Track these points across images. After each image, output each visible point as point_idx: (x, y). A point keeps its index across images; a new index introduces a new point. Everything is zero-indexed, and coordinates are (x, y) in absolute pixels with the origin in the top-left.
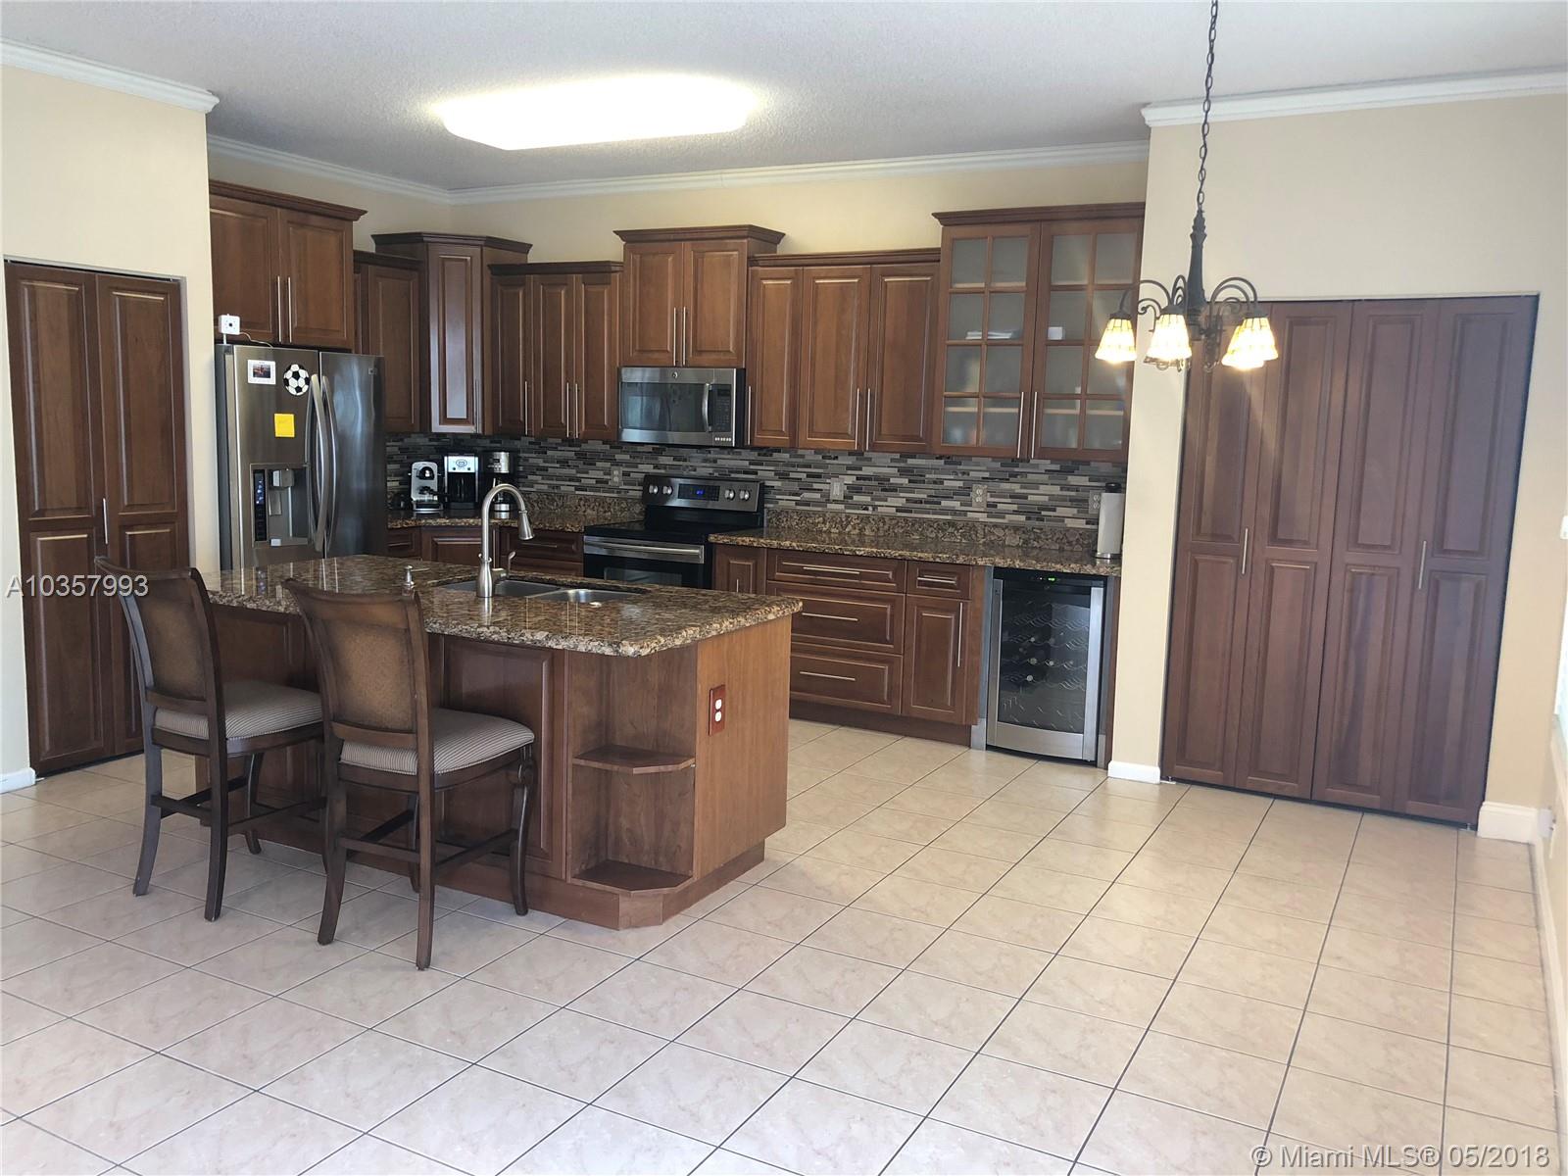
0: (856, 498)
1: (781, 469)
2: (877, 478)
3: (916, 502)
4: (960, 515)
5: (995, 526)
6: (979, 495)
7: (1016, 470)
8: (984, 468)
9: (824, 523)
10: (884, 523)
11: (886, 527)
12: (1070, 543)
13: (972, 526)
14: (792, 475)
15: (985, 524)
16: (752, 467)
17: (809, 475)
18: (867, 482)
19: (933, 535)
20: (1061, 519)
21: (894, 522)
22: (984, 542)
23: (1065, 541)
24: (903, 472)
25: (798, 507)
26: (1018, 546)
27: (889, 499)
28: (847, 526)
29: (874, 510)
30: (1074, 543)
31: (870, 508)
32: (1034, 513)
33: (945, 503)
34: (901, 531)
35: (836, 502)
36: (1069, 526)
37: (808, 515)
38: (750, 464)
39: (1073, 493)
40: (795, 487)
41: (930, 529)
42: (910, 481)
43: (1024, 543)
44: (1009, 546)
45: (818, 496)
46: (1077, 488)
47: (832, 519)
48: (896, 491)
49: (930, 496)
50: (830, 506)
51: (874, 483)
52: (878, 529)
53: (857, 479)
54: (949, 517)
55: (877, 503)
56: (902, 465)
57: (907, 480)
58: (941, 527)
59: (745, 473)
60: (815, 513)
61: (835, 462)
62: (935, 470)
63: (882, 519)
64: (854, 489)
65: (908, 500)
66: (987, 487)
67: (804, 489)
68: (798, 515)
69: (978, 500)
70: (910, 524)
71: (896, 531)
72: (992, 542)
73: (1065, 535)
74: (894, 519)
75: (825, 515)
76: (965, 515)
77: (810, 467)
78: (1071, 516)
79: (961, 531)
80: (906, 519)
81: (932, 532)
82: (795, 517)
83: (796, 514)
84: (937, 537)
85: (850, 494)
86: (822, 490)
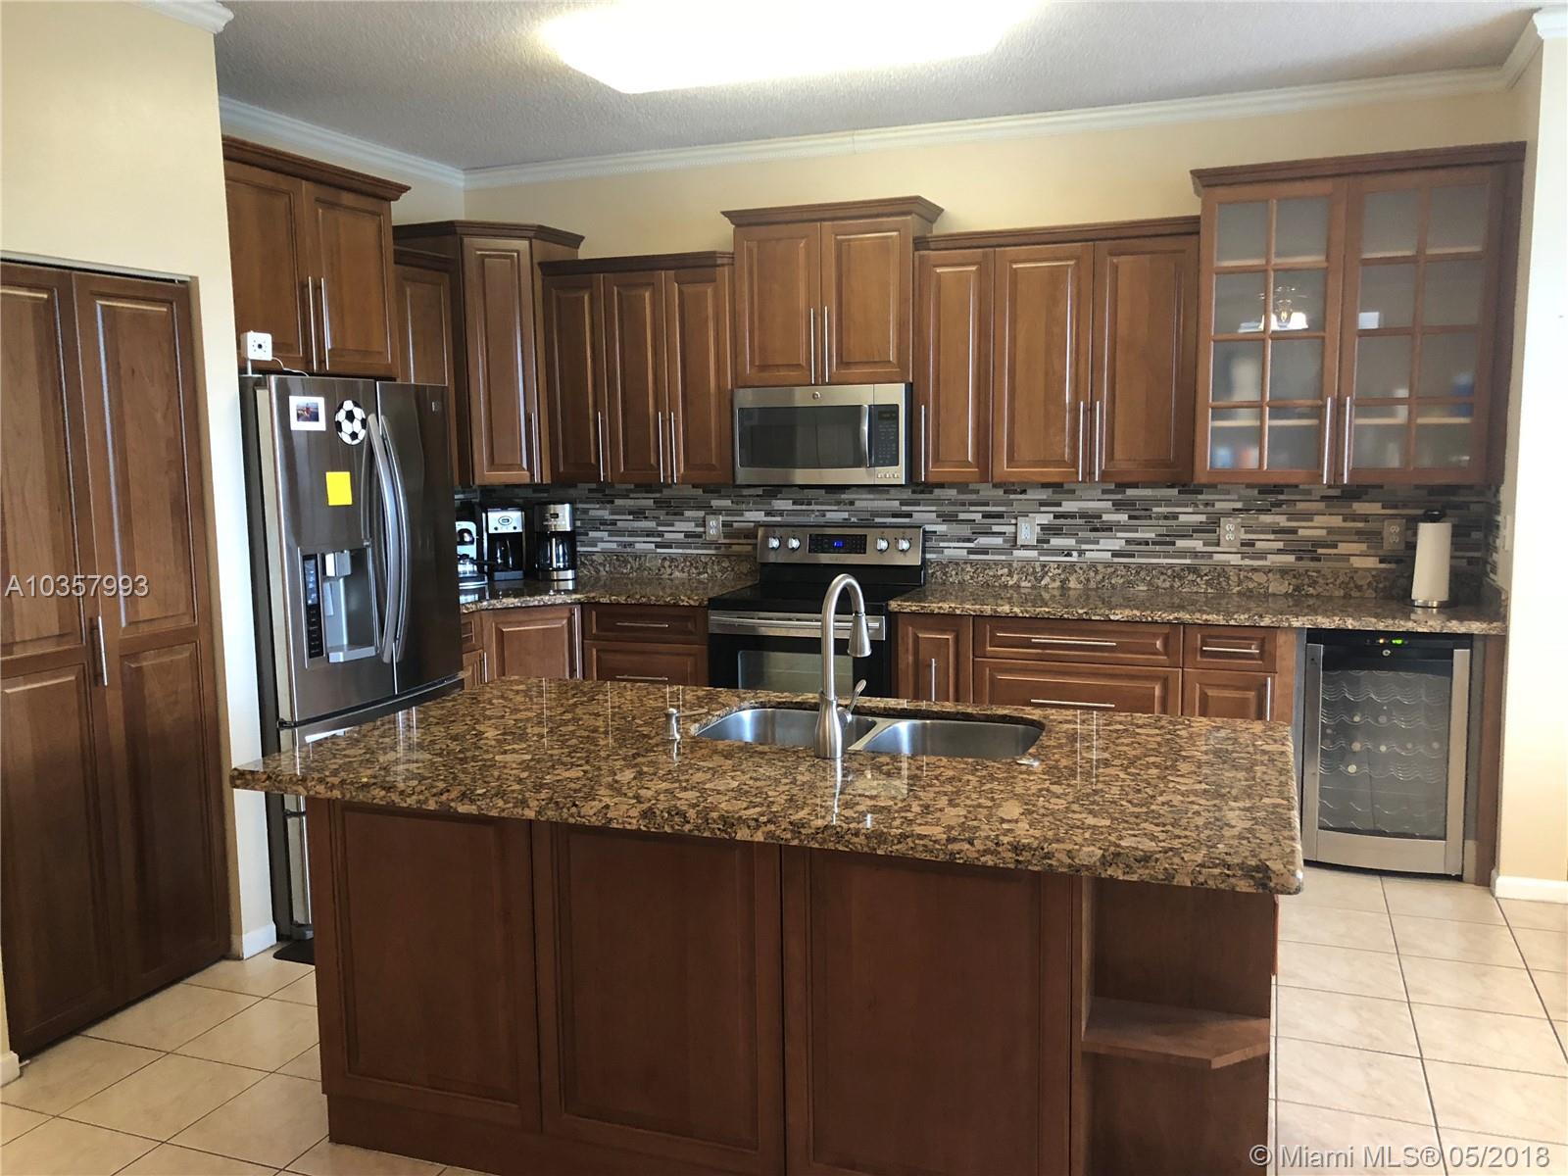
0: (1055, 542)
1: (947, 509)
2: (1083, 515)
3: (1140, 544)
4: (1202, 557)
5: (1255, 570)
6: (1230, 531)
7: (1281, 497)
8: (1236, 498)
9: (1010, 574)
10: (1096, 572)
11: (1099, 577)
12: (1359, 588)
13: (1222, 571)
14: (962, 516)
15: (1239, 568)
16: (904, 508)
17: (986, 516)
18: (1069, 521)
19: (1167, 584)
20: (1346, 557)
21: (1110, 570)
22: (1239, 592)
23: (1352, 585)
24: (1118, 506)
25: (972, 557)
26: (1286, 595)
27: (1101, 541)
28: (1043, 578)
29: (1080, 556)
30: (1365, 587)
31: (1075, 554)
32: (1308, 551)
33: (1181, 543)
34: (1122, 580)
35: (1025, 547)
36: (1355, 566)
37: (987, 565)
38: (901, 504)
39: (1360, 525)
40: (966, 531)
41: (1162, 578)
42: (1130, 517)
43: (1294, 590)
44: (1274, 595)
45: (999, 541)
46: (1365, 518)
47: (1021, 571)
48: (1111, 530)
49: (1160, 535)
50: (1017, 553)
51: (1079, 521)
52: (1088, 580)
53: (1055, 517)
54: (1188, 561)
55: (1084, 547)
56: (1119, 497)
57: (1127, 516)
58: (1178, 574)
59: (895, 516)
60: (996, 563)
61: (1023, 496)
62: (1168, 502)
63: (1093, 566)
64: (1048, 530)
65: (1128, 542)
66: (1239, 520)
67: (980, 533)
68: (972, 567)
69: (1229, 537)
70: (1133, 572)
71: (1113, 582)
72: (1251, 591)
73: (1352, 578)
74: (1109, 566)
75: (1011, 565)
76: (1211, 557)
77: (986, 504)
78: (1358, 553)
79: (1207, 578)
80: (1126, 566)
81: (1164, 580)
82: (969, 569)
83: (969, 566)
84: (1172, 587)
85: (1047, 537)
86: (1005, 533)
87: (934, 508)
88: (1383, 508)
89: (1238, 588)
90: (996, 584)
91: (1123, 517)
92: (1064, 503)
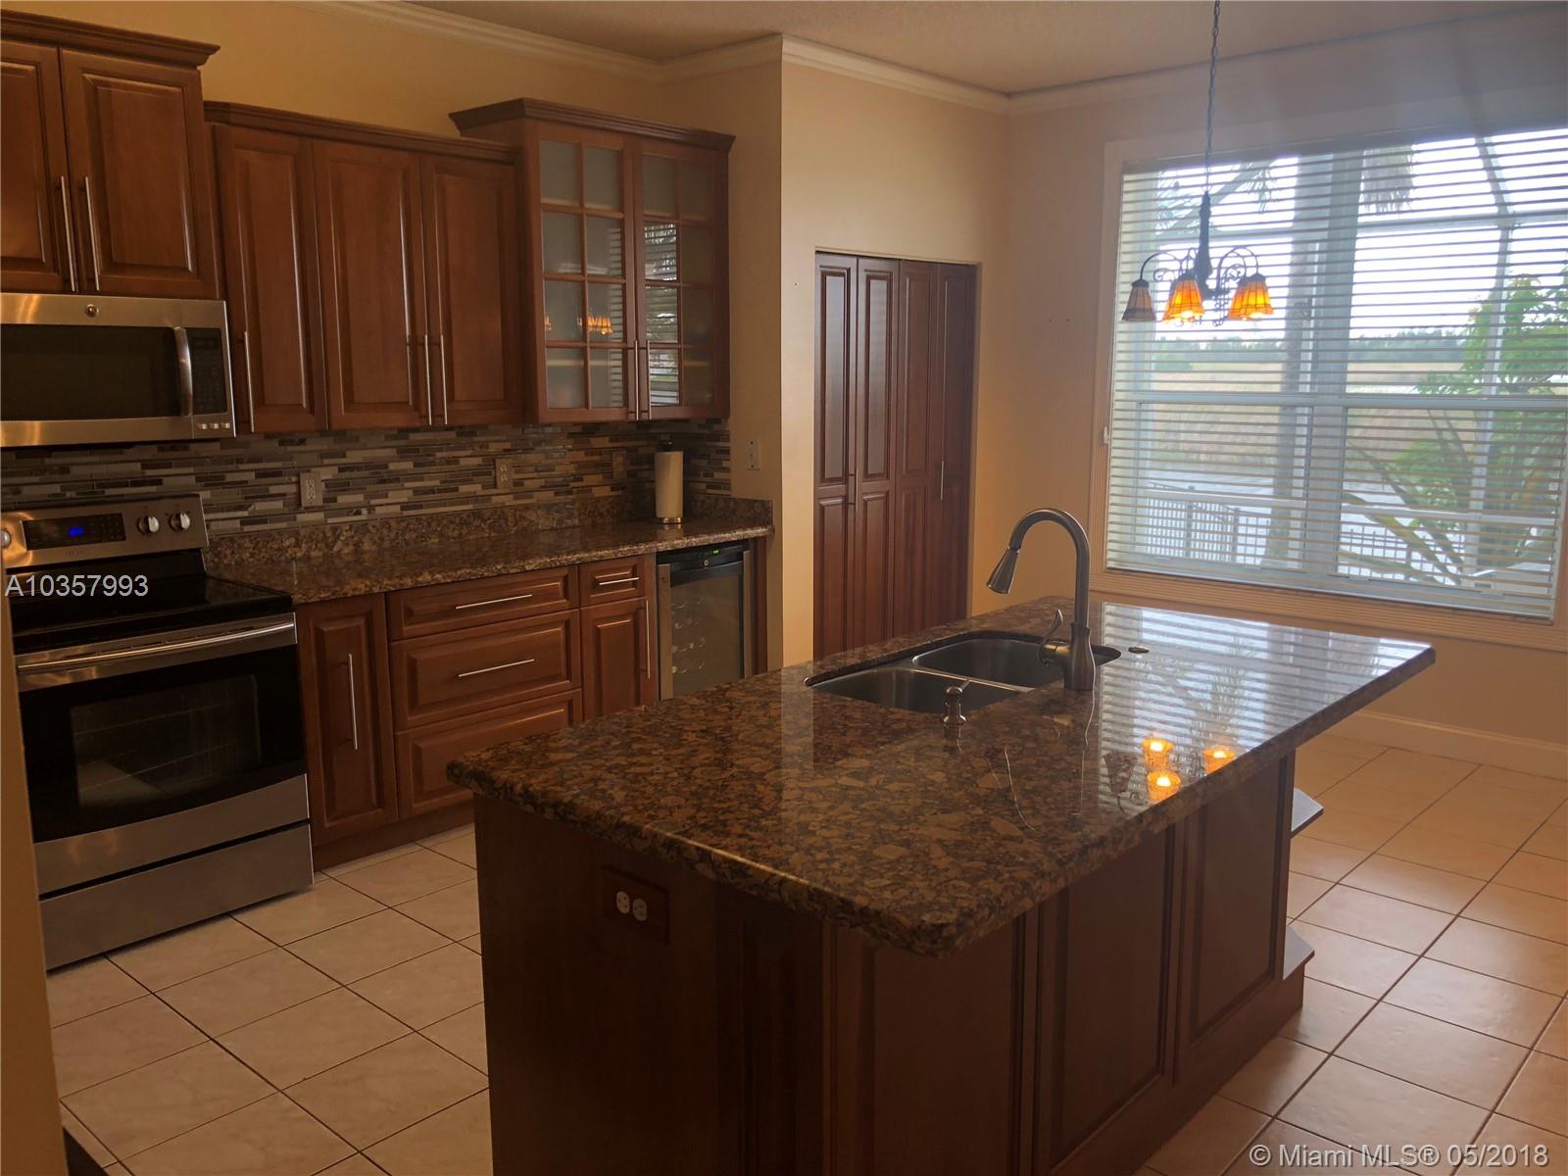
0: (344, 499)
1: (210, 469)
2: (368, 465)
3: (426, 493)
4: (483, 501)
5: (527, 508)
6: (504, 472)
7: (539, 436)
8: (504, 438)
9: (298, 545)
10: (390, 529)
11: (393, 535)
12: (601, 514)
13: (500, 512)
14: (229, 478)
15: (515, 508)
16: (149, 472)
17: (261, 474)
18: (355, 474)
19: (457, 532)
20: (590, 488)
21: (403, 525)
22: (516, 532)
23: (597, 514)
24: (404, 453)
25: (247, 528)
26: (552, 529)
27: (390, 493)
28: (335, 542)
29: (369, 513)
30: (605, 513)
31: (364, 511)
32: (562, 487)
33: (464, 489)
34: (414, 536)
35: (310, 509)
36: (596, 495)
37: (269, 536)
38: (144, 467)
39: (596, 458)
40: (235, 496)
41: (451, 527)
42: (416, 465)
43: (558, 524)
45: (278, 505)
46: (600, 451)
47: (310, 538)
48: (397, 480)
49: (444, 482)
50: (301, 517)
51: (365, 473)
52: (382, 539)
53: (341, 470)
54: (470, 507)
55: (373, 502)
56: (403, 443)
57: (412, 463)
58: (464, 521)
59: (136, 484)
60: (280, 532)
61: (302, 448)
62: (446, 445)
63: (386, 522)
64: (334, 487)
65: (416, 491)
66: (510, 460)
67: (253, 497)
68: (250, 541)
69: (502, 479)
70: (425, 524)
71: (407, 537)
72: (524, 529)
73: (596, 507)
74: (402, 521)
75: (298, 533)
76: (489, 500)
77: (259, 460)
78: (597, 484)
79: (489, 522)
80: (418, 518)
81: (454, 529)
82: (248, 544)
83: (247, 540)
84: (460, 535)
85: (331, 495)
86: (285, 495)
87: (191, 470)
88: (610, 441)
89: (515, 528)
90: (283, 558)
91: (409, 465)
92: (348, 453)
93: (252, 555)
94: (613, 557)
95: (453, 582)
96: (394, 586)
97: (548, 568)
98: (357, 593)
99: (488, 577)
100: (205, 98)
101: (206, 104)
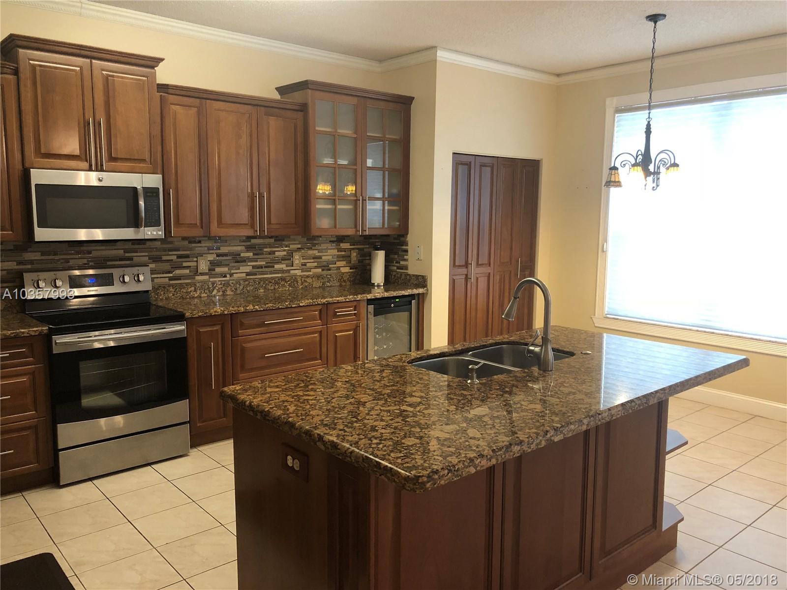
0: (218, 270)
1: (155, 253)
2: (231, 254)
3: (258, 268)
4: (286, 273)
5: (308, 277)
6: (297, 259)
7: (315, 242)
8: (298, 242)
9: (195, 290)
11: (241, 287)
12: (345, 281)
13: (294, 279)
14: (164, 258)
15: (302, 277)
16: (127, 255)
17: (179, 257)
18: (225, 258)
19: (272, 288)
20: (339, 268)
21: (247, 283)
22: (302, 288)
23: (342, 280)
24: (249, 248)
25: (171, 282)
26: (320, 287)
27: (241, 268)
28: (213, 290)
29: (230, 277)
31: (228, 276)
32: (326, 267)
33: (277, 266)
34: (252, 288)
35: (202, 274)
36: (342, 271)
37: (182, 286)
38: (125, 252)
39: (343, 253)
40: (167, 266)
41: (270, 284)
42: (254, 254)
43: (323, 285)
44: (316, 287)
45: (187, 271)
46: (345, 250)
47: (201, 288)
48: (245, 261)
49: (267, 263)
50: (197, 278)
51: (229, 258)
52: (236, 289)
53: (218, 256)
54: (280, 275)
55: (233, 271)
56: (248, 244)
57: (252, 254)
58: (277, 282)
59: (121, 260)
60: (187, 284)
61: (199, 245)
62: (270, 246)
63: (238, 282)
64: (213, 264)
65: (254, 267)
66: (300, 253)
67: (175, 268)
68: (173, 288)
69: (297, 262)
70: (257, 283)
71: (248, 289)
72: (306, 287)
73: (342, 277)
74: (246, 281)
75: (195, 285)
76: (289, 272)
77: (178, 250)
78: (343, 266)
79: (289, 283)
80: (254, 280)
81: (271, 286)
82: (171, 290)
83: (171, 287)
84: (274, 289)
85: (213, 267)
86: (190, 267)
87: (147, 254)
88: (350, 245)
89: (301, 286)
90: (188, 297)
91: (250, 254)
92: (221, 248)
93: (173, 295)
94: (344, 301)
95: (264, 310)
96: (235, 311)
97: (311, 305)
98: (217, 314)
99: (282, 308)
100: (157, 83)
101: (158, 85)
